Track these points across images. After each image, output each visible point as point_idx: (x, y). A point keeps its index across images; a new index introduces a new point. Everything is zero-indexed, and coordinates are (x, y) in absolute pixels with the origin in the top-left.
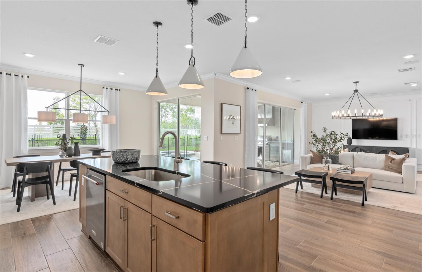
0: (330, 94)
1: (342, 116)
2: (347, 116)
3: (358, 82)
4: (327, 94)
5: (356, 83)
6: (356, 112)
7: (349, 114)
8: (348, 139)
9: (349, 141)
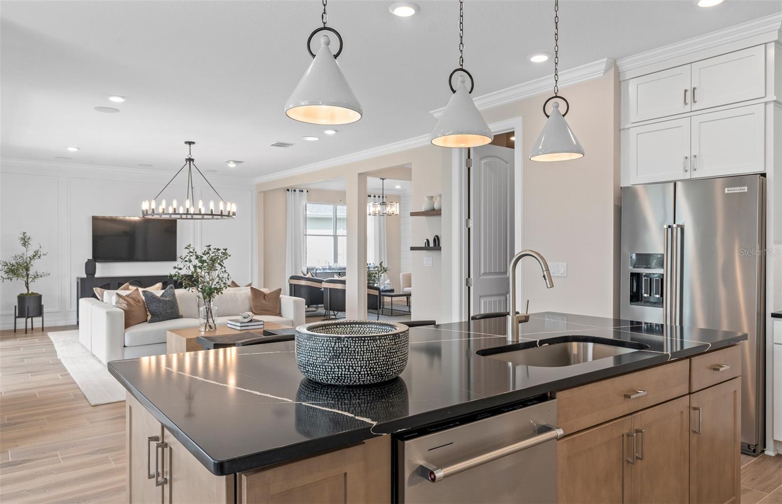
0: (78, 148)
1: (173, 212)
2: (195, 213)
3: (193, 143)
4: (72, 150)
5: (190, 143)
6: (212, 206)
7: (188, 209)
8: (87, 264)
9: (90, 267)
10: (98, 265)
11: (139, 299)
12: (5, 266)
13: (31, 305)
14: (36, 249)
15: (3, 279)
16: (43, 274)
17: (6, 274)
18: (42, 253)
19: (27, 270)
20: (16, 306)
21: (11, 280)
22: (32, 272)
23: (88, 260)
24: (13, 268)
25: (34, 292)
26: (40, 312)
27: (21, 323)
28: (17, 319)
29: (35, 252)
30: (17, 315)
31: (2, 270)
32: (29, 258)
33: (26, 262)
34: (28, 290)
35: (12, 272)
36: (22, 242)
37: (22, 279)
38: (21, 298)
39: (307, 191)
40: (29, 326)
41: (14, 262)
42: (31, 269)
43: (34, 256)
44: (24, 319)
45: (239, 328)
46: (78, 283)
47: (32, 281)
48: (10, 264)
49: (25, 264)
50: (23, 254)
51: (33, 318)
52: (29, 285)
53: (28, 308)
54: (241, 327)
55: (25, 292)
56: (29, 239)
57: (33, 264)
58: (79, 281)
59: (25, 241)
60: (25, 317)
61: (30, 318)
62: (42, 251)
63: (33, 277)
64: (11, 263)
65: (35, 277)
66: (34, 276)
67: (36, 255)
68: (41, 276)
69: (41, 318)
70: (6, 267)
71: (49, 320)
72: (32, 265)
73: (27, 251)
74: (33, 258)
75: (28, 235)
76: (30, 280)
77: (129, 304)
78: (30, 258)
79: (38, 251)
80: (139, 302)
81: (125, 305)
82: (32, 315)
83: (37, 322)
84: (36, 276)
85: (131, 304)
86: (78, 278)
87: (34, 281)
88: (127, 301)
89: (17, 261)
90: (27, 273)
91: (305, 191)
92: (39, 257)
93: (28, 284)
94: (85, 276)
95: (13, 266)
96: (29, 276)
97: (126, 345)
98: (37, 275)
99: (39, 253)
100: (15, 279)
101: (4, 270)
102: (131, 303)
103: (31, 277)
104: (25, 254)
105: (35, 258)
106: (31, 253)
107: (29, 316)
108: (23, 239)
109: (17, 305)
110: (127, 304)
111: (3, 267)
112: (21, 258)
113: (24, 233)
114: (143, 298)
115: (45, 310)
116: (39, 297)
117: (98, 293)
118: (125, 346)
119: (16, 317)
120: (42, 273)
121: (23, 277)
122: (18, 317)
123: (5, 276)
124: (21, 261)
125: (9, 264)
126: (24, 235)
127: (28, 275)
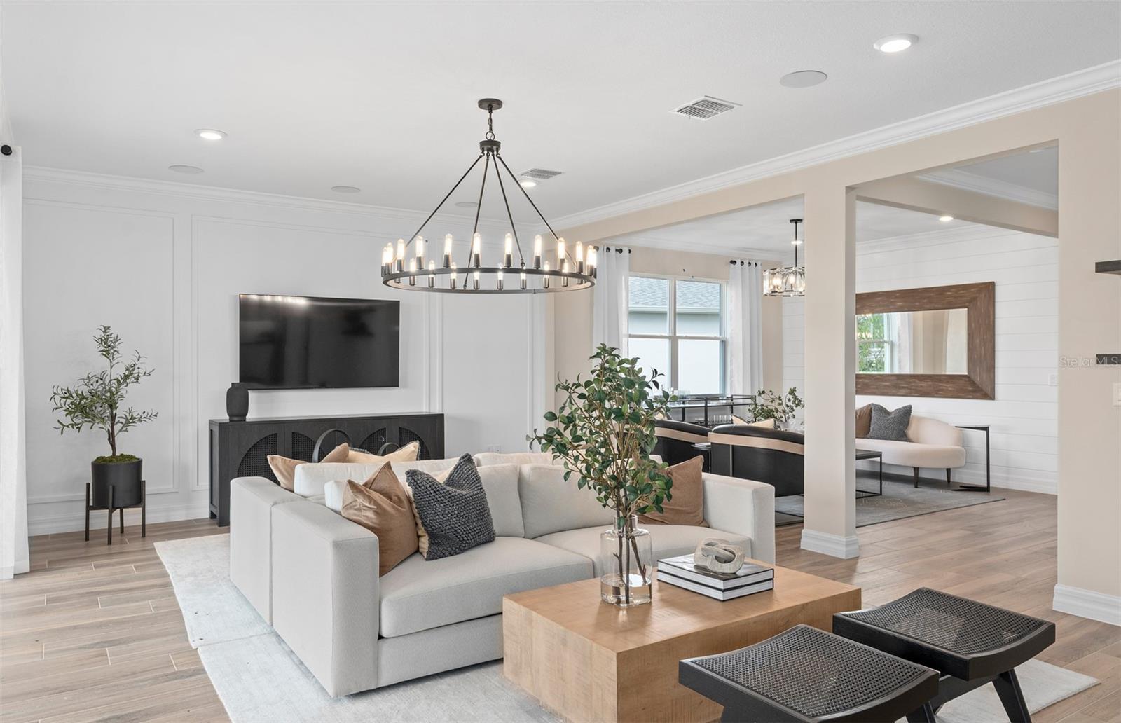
3: (498, 105)
8: (230, 393)
9: (237, 401)
10: (253, 396)
11: (400, 494)
12: (67, 398)
13: (120, 481)
14: (129, 362)
15: (62, 427)
16: (145, 415)
17: (69, 416)
18: (142, 371)
19: (112, 406)
20: (88, 485)
21: (79, 428)
22: (121, 411)
23: (233, 384)
24: (82, 402)
25: (125, 454)
26: (137, 498)
27: (100, 519)
28: (92, 512)
29: (127, 369)
30: (91, 504)
31: (62, 407)
32: (115, 382)
33: (110, 391)
34: (114, 448)
35: (81, 412)
36: (102, 348)
37: (101, 425)
38: (101, 468)
39: (630, 251)
40: (116, 523)
41: (84, 390)
42: (120, 403)
43: (126, 377)
44: (107, 511)
45: (720, 595)
46: (211, 432)
47: (120, 430)
48: (77, 394)
49: (108, 394)
50: (104, 372)
51: (124, 510)
52: (116, 438)
53: (113, 487)
54: (724, 591)
55: (108, 453)
56: (116, 340)
57: (124, 394)
58: (216, 430)
59: (108, 345)
60: (107, 508)
61: (118, 510)
62: (143, 366)
63: (124, 421)
64: (80, 393)
65: (128, 422)
66: (127, 419)
67: (130, 375)
68: (140, 420)
69: (141, 509)
70: (69, 401)
71: (157, 510)
72: (122, 396)
73: (111, 367)
74: (125, 382)
75: (114, 332)
76: (117, 427)
77: (379, 511)
78: (118, 380)
79: (133, 367)
80: (400, 502)
81: (371, 514)
82: (121, 505)
83: (132, 516)
84: (130, 420)
85: (384, 510)
86: (211, 422)
87: (126, 431)
88: (376, 503)
89: (92, 387)
90: (111, 413)
91: (626, 251)
92: (137, 379)
93: (113, 437)
94: (225, 417)
95: (83, 398)
96: (117, 420)
97: (384, 634)
98: (132, 418)
99: (136, 371)
100: (86, 426)
101: (65, 408)
102: (384, 505)
103: (119, 422)
104: (108, 373)
105: (128, 381)
106: (119, 371)
107: (116, 506)
108: (103, 341)
109: (91, 482)
110: (376, 512)
111: (63, 400)
112: (100, 382)
113: (106, 328)
114: (409, 490)
115: (149, 489)
116: (137, 465)
117: (277, 467)
118: (380, 637)
119: (89, 508)
120: (141, 414)
121: (103, 421)
122: (94, 508)
123: (67, 420)
124: (101, 388)
125: (74, 395)
126: (105, 332)
127: (113, 417)
